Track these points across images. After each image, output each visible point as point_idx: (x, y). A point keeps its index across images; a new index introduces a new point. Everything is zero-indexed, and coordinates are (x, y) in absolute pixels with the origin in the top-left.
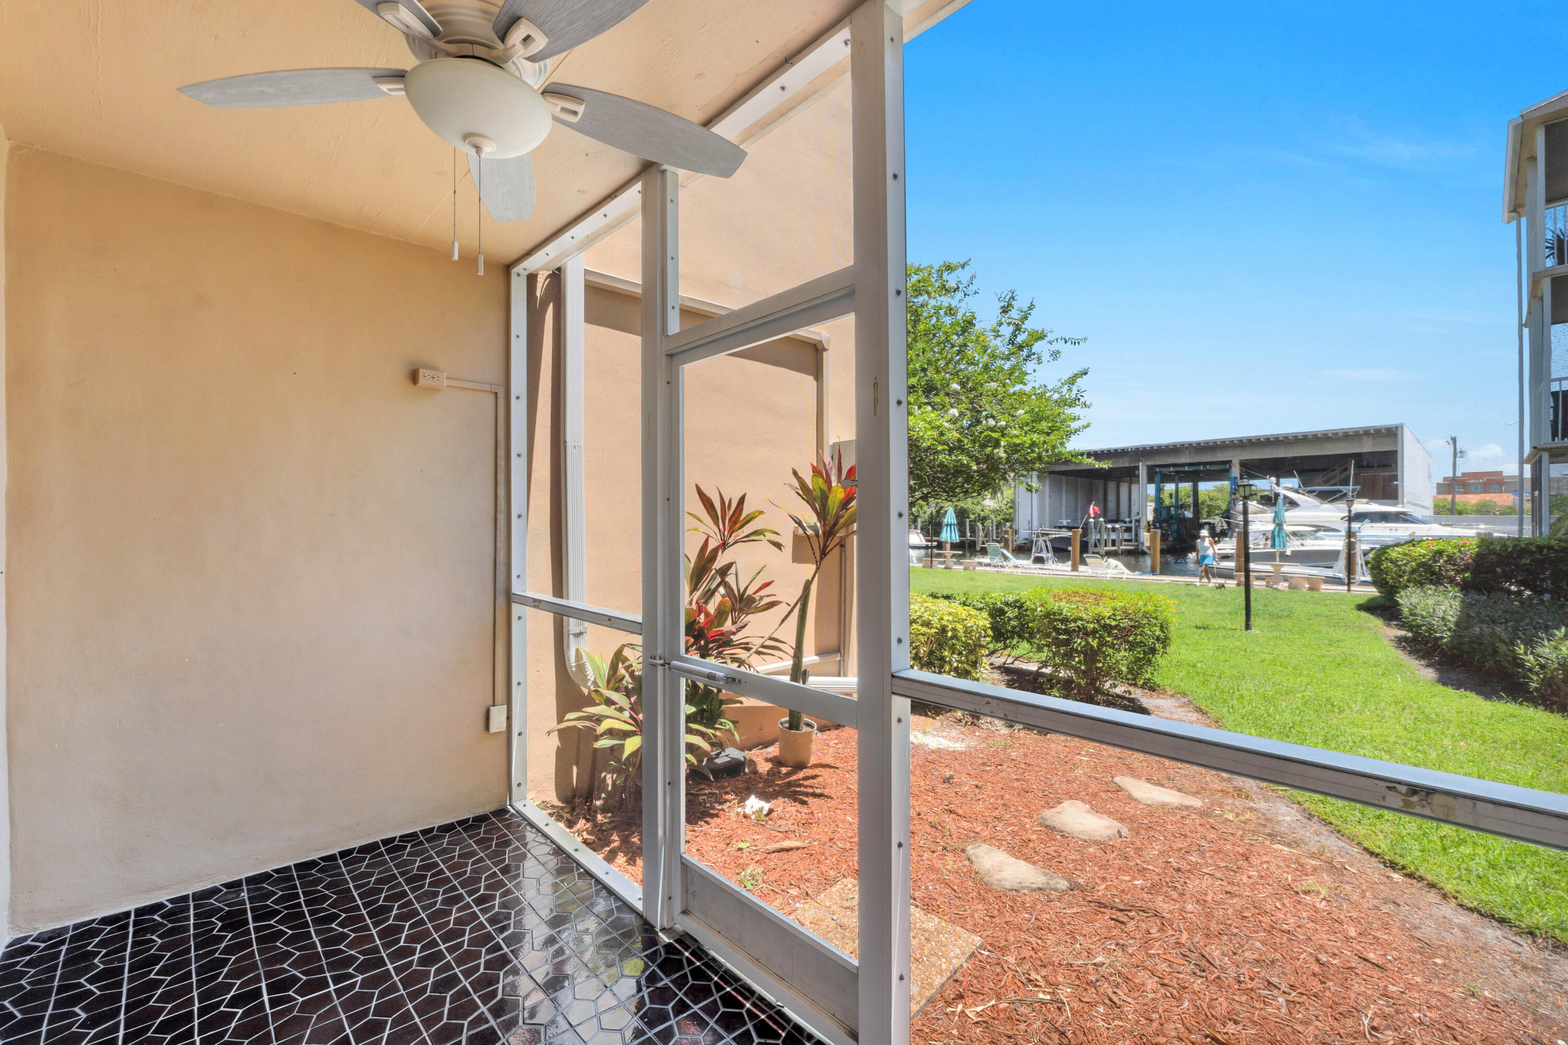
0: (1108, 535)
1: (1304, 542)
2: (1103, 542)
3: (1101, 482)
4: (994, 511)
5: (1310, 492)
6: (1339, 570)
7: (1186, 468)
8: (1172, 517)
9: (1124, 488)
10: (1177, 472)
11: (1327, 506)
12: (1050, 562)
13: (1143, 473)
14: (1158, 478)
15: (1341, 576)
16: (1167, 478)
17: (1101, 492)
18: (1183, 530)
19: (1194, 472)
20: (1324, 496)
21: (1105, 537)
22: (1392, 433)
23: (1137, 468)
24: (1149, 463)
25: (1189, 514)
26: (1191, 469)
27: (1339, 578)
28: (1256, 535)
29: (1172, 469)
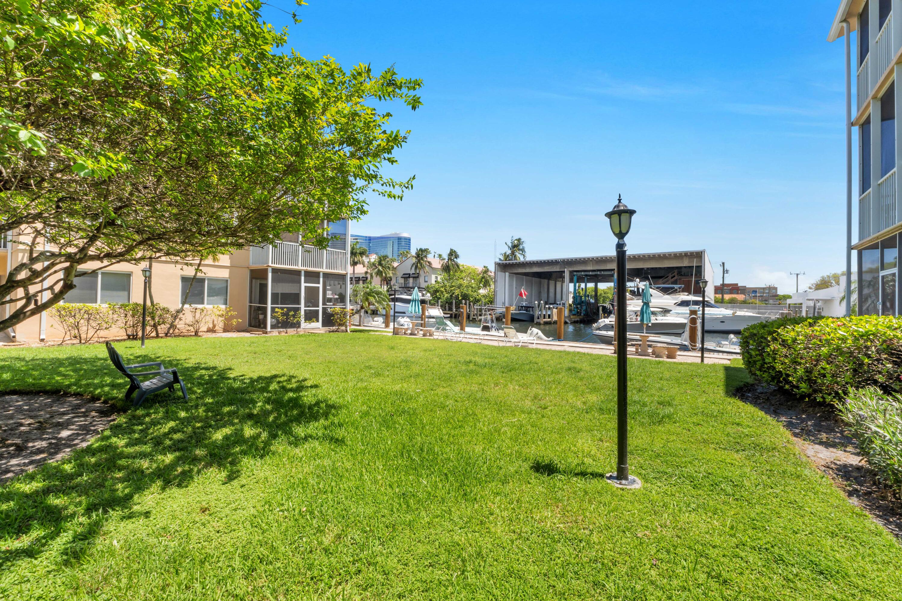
0: (546, 312)
1: (657, 318)
2: (542, 316)
3: (546, 281)
4: (484, 296)
5: (658, 288)
6: (684, 340)
7: (591, 273)
8: (583, 302)
9: (559, 285)
10: (586, 275)
11: (667, 296)
12: (493, 329)
13: (567, 275)
14: (575, 278)
15: (686, 343)
16: (580, 280)
17: (546, 287)
18: (589, 310)
19: (596, 276)
20: (666, 291)
21: (544, 313)
22: (699, 255)
23: (564, 272)
24: (571, 269)
25: (592, 301)
26: (594, 273)
27: (685, 345)
28: (631, 313)
29: (583, 273)
